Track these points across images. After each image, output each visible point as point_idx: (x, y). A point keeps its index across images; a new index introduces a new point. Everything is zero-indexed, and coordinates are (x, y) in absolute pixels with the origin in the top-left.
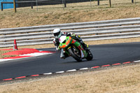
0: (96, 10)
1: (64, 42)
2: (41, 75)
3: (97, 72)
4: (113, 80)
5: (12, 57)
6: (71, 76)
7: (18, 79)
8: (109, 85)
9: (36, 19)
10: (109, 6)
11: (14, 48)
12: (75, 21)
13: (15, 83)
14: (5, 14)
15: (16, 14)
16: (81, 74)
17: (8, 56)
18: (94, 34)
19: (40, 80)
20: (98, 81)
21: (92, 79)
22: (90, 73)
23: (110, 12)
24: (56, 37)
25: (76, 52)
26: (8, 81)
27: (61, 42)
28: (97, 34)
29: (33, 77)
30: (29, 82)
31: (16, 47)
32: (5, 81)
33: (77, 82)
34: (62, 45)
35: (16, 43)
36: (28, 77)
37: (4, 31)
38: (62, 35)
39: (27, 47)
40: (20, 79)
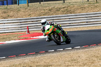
0: (86, 5)
1: (48, 30)
2: (47, 52)
3: (87, 49)
4: (98, 55)
5: (26, 39)
6: (68, 52)
7: (30, 55)
8: (95, 59)
9: (43, 11)
10: (96, 2)
11: (27, 32)
12: (71, 13)
13: (28, 58)
14: (20, 8)
15: (29, 8)
16: (75, 51)
17: (22, 38)
18: (84, 22)
19: (46, 55)
20: (87, 56)
21: (83, 55)
22: (82, 50)
23: (96, 6)
24: (43, 26)
25: (57, 37)
26: (22, 56)
27: (46, 29)
28: (87, 22)
29: (40, 54)
30: (37, 57)
31: (28, 32)
32: (20, 56)
33: (72, 57)
34: (46, 32)
35: (28, 29)
36: (37, 53)
37: (20, 20)
38: (48, 24)
39: (36, 32)
40: (31, 55)
